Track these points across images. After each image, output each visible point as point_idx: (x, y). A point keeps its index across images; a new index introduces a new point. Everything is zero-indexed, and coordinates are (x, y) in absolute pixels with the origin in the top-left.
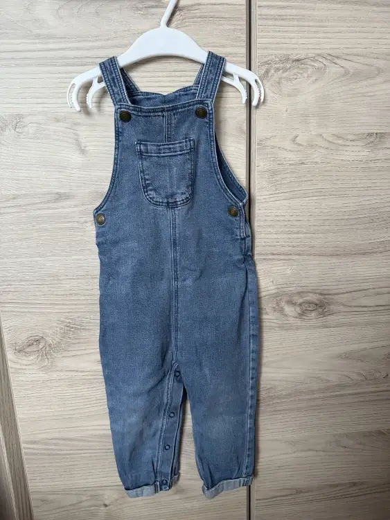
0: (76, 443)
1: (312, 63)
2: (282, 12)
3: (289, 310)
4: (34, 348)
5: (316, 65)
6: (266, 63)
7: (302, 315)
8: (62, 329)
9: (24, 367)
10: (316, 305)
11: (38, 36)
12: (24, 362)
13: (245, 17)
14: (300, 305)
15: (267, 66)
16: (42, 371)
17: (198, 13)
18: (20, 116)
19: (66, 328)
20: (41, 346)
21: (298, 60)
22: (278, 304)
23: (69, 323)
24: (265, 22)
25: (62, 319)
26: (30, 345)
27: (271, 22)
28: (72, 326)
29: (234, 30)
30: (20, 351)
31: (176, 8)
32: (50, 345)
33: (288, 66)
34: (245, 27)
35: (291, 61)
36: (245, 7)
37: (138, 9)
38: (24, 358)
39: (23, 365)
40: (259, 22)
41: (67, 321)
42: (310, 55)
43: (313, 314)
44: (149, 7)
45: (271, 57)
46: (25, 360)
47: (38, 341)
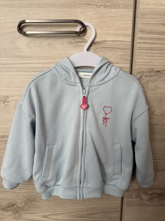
2: (152, 46)
3: (144, 197)
6: (141, 72)
7: (150, 199)
8: (25, 200)
9: (6, 217)
10: (159, 195)
11: (18, 56)
13: (130, 47)
14: (150, 194)
15: (141, 74)
16: (15, 219)
17: (105, 46)
18: (7, 97)
19: (27, 200)
20: (14, 208)
21: (158, 71)
22: (138, 194)
23: (29, 198)
24: (141, 51)
25: (25, 196)
26: (8, 207)
27: (144, 51)
28: (30, 199)
29: (124, 55)
30: (3, 209)
31: (93, 43)
32: (19, 208)
33: (153, 74)
34: (130, 54)
35: (154, 72)
36: (130, 43)
37: (72, 43)
38: (6, 213)
40: (138, 51)
41: (28, 197)
43: (157, 199)
44: (78, 42)
45: (143, 69)
46: (6, 214)
47: (13, 205)
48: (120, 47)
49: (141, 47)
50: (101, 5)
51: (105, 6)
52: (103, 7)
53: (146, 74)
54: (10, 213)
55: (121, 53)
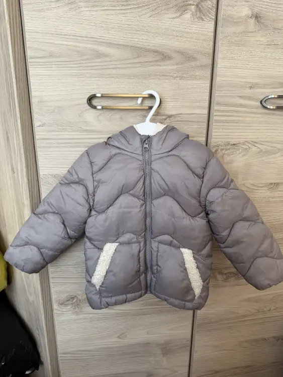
0: (91, 352)
1: (243, 146)
2: (228, 118)
3: (219, 277)
4: (70, 302)
5: (244, 147)
6: (217, 146)
7: (226, 280)
9: (63, 313)
10: (234, 274)
11: (86, 131)
12: (64, 310)
13: (206, 121)
14: (226, 274)
16: (75, 314)
17: (179, 119)
20: (74, 301)
21: (234, 144)
24: (217, 124)
26: (68, 301)
27: (220, 124)
29: (200, 128)
30: (61, 304)
32: (80, 301)
33: (229, 147)
34: (206, 127)
35: (230, 145)
36: (207, 115)
39: (63, 311)
40: (214, 124)
42: (242, 142)
43: (233, 279)
45: (219, 143)
46: (65, 309)
47: (73, 298)
48: (196, 120)
49: (218, 120)
50: (177, 77)
51: (181, 78)
52: (178, 79)
53: (222, 147)
54: (69, 307)
55: (196, 126)
